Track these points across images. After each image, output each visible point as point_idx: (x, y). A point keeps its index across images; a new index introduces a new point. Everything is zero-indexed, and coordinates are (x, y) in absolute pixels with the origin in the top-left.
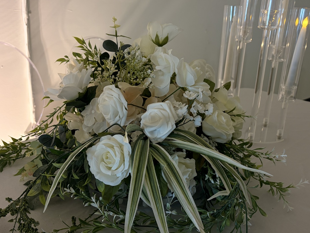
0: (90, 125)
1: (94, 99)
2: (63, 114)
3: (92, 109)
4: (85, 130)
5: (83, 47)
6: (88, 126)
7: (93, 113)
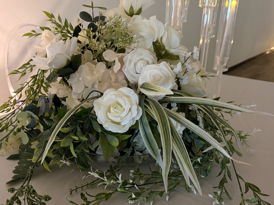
0: (79, 92)
1: (81, 66)
2: (31, 89)
3: (80, 76)
4: (74, 97)
5: (52, 21)
6: (77, 93)
7: (81, 80)
